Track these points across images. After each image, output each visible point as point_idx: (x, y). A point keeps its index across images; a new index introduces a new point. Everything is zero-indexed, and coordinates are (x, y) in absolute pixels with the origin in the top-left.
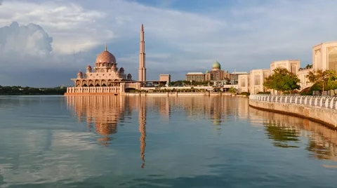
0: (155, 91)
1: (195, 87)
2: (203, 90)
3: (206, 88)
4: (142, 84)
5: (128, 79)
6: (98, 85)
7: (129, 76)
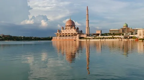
0: (94, 39)
1: (114, 36)
2: (118, 38)
3: (120, 36)
6: (67, 36)
7: (81, 31)
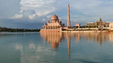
0: (74, 30)
1: (90, 29)
2: (94, 30)
3: (95, 29)
4: (69, 28)
5: (63, 25)
6: (52, 28)
